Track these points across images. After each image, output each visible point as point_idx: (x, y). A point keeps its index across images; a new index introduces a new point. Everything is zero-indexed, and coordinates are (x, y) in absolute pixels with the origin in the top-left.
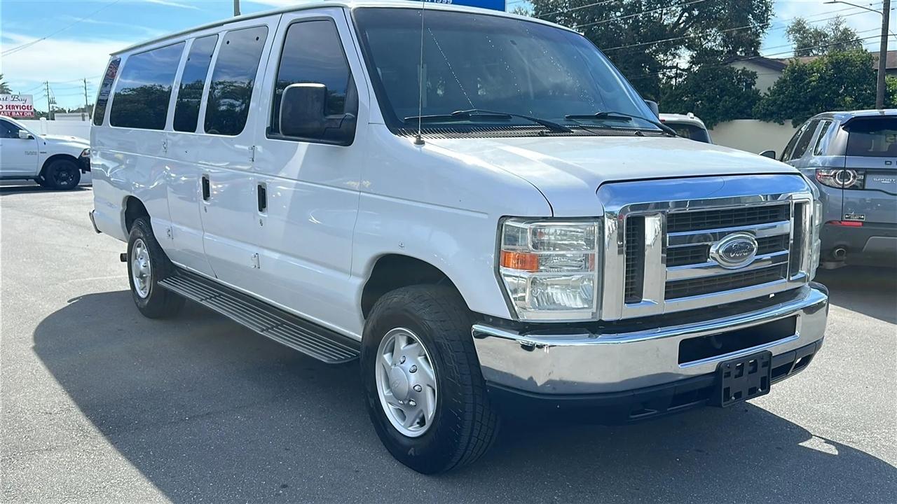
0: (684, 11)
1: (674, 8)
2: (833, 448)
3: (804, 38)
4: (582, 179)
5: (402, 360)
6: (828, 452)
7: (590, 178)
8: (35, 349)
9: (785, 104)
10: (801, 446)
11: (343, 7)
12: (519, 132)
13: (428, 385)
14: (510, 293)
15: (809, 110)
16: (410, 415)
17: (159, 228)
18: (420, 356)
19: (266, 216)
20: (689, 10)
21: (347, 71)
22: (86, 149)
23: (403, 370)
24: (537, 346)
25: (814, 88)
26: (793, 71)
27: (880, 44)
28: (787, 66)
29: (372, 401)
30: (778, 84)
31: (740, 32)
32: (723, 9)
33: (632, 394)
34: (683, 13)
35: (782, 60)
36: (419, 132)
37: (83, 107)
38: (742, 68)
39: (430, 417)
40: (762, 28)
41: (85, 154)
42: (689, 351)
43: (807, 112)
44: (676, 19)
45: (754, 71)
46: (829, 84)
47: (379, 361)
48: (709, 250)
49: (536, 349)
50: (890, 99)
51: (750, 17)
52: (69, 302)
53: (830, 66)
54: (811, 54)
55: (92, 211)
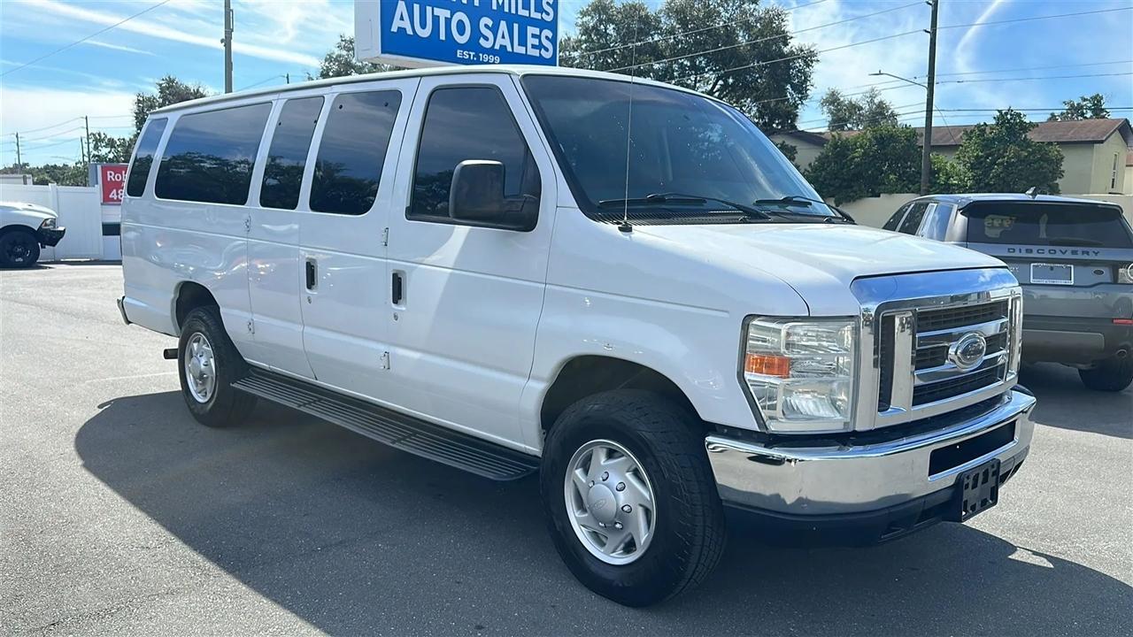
0: (718, 79)
1: (707, 75)
2: (1045, 560)
3: (839, 110)
4: (832, 274)
5: (605, 477)
6: (1042, 564)
7: (842, 274)
8: (87, 466)
9: (827, 182)
10: (1010, 559)
11: (509, 74)
12: (720, 218)
13: (641, 505)
14: (757, 401)
15: (852, 187)
16: (613, 540)
17: (234, 320)
18: (628, 471)
19: (404, 309)
20: (724, 77)
21: (523, 147)
22: (47, 219)
23: (608, 487)
24: (788, 460)
25: (858, 165)
26: (835, 146)
27: (924, 119)
28: (828, 141)
29: (558, 524)
30: (819, 159)
31: (777, 102)
32: (760, 77)
33: (887, 512)
34: (717, 81)
35: (820, 133)
36: (626, 218)
37: (12, 166)
38: (781, 141)
39: (642, 542)
40: (800, 99)
41: (46, 225)
42: (940, 461)
43: (850, 190)
44: (710, 87)
45: (793, 145)
46: (873, 160)
47: (570, 477)
48: (948, 352)
49: (786, 463)
50: (935, 178)
51: (788, 86)
52: (100, 407)
53: (874, 142)
54: (846, 128)
55: (121, 298)
